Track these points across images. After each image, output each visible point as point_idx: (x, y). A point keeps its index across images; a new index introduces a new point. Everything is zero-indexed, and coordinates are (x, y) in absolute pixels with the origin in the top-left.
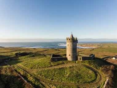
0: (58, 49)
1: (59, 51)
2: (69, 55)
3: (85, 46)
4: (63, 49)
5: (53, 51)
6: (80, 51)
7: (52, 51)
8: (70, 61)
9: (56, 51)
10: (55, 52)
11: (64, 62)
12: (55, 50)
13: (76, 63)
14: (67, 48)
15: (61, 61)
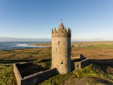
0: (12, 50)
2: (62, 63)
5: (4, 54)
9: (10, 52)
10: (9, 54)
12: (8, 52)
13: (77, 76)
14: (56, 49)
15: (47, 79)
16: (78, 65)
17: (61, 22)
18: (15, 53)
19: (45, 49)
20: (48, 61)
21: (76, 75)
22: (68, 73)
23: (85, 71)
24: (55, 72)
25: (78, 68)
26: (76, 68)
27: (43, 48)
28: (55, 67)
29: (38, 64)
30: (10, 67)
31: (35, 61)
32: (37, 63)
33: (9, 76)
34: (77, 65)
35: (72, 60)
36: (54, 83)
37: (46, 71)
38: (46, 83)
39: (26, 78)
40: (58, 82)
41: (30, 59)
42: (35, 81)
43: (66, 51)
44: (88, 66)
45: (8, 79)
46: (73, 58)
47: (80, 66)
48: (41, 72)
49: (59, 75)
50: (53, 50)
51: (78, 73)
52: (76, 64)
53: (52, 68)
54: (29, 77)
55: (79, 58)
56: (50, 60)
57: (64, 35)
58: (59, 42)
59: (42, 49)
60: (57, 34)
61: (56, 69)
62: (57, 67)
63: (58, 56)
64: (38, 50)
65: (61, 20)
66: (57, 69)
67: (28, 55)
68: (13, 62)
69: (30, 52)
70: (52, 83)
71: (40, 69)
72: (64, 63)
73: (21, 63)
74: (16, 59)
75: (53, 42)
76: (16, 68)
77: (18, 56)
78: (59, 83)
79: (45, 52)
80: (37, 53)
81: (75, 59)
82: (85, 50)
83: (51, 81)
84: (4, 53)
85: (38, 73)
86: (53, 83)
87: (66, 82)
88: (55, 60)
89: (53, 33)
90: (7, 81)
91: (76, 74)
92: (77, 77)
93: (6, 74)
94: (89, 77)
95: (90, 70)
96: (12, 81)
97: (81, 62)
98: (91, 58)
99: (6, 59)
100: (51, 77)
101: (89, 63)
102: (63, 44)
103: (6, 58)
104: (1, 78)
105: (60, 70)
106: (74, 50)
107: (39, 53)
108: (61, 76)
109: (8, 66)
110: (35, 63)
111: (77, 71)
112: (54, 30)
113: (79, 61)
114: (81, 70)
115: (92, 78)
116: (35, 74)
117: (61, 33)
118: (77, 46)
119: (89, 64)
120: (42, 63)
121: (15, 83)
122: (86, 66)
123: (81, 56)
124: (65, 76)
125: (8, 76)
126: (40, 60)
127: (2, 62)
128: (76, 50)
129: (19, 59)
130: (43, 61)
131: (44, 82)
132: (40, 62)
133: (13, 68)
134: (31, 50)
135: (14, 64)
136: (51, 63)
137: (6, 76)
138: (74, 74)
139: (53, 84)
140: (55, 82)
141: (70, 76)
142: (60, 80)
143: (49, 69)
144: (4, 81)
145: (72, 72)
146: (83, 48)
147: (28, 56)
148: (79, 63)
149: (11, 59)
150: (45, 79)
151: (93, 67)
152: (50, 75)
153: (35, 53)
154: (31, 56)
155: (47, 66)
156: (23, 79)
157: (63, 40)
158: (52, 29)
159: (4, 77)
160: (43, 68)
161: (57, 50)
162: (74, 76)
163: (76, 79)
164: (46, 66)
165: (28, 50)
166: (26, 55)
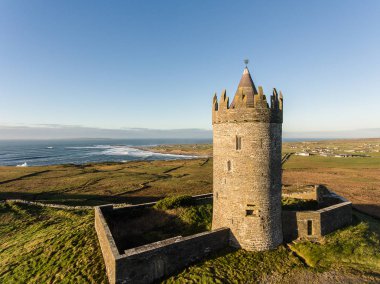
1: (97, 171)
2: (249, 213)
3: (179, 151)
4: (109, 164)
6: (169, 168)
7: (65, 173)
8: (261, 255)
9: (85, 172)
11: (226, 267)
13: (307, 261)
14: (229, 162)
15: (199, 263)
16: (310, 223)
17: (245, 72)
18: (99, 175)
19: (192, 163)
20: (202, 204)
21: (301, 260)
22: (272, 249)
23: (339, 248)
24: (224, 243)
25: (310, 233)
26: (302, 232)
27: (183, 160)
28: (226, 224)
29: (169, 212)
30: (86, 217)
31: (158, 203)
32: (164, 208)
33: (83, 245)
34: (306, 221)
35: (285, 203)
36: (222, 280)
37: (193, 237)
38: (194, 277)
39: (130, 252)
40: (236, 277)
41: (142, 194)
42: (159, 265)
43: (265, 171)
44: (351, 228)
45: (80, 252)
46: (289, 197)
47: (319, 225)
48: (178, 239)
49: (237, 254)
50: (219, 165)
51: (308, 250)
52: (302, 217)
53: (215, 227)
54: (141, 250)
55: (315, 198)
56: (208, 200)
57: (255, 116)
58: (238, 140)
59: (180, 164)
60: (231, 111)
61: (227, 233)
62: (231, 226)
63: (237, 188)
64: (169, 166)
65: (247, 62)
66: (233, 231)
67: (135, 183)
68: (93, 200)
69: (142, 171)
70: (214, 277)
71: (173, 227)
72: (256, 212)
73: (116, 207)
74: (101, 192)
75: (216, 141)
76: (103, 220)
77: (107, 183)
78: (239, 281)
79: (192, 175)
80: (165, 177)
81: (296, 199)
82: (335, 170)
83: (212, 270)
84: (69, 172)
85: (170, 241)
86: (218, 278)
87: (264, 279)
88: (226, 203)
89: (216, 109)
90: (75, 257)
91: (300, 254)
92: (306, 266)
93: (73, 236)
94: (355, 272)
95: (358, 245)
96: (90, 258)
97: (321, 211)
98: (360, 198)
99: (73, 192)
100: (211, 256)
101: (354, 216)
102: (254, 146)
103: (72, 189)
104: (62, 247)
105: (241, 234)
106: (294, 170)
107: (170, 176)
108: (245, 256)
109: (80, 213)
110: (160, 207)
111: (305, 244)
112: (220, 100)
113: (315, 209)
114: (322, 241)
115: (366, 274)
116: (159, 244)
117: (244, 108)
118: (303, 154)
119: (355, 222)
120: (179, 209)
121: (100, 267)
122: (343, 227)
123: (322, 189)
124: (262, 260)
125: (80, 242)
126: (173, 199)
127: (64, 200)
128: (301, 170)
129: (109, 194)
130: (186, 202)
131: (188, 271)
132: (174, 204)
133: (92, 219)
134: (147, 165)
135: (97, 209)
136: (212, 211)
137: (75, 243)
138: (295, 254)
139: (218, 281)
140: (227, 277)
141: (279, 259)
142: (244, 272)
143: (203, 229)
144: (69, 257)
145: (286, 246)
146: (329, 162)
147: (137, 185)
148: (315, 217)
149: (88, 193)
150: (192, 264)
151: (371, 235)
152: (207, 250)
153: (160, 177)
154: (146, 187)
155: (197, 221)
156: (122, 257)
157: (252, 132)
158: (215, 98)
159: (68, 245)
160: (184, 224)
161: (232, 168)
162: (294, 260)
163: (303, 274)
164: (192, 218)
165: (136, 167)
166: (131, 183)
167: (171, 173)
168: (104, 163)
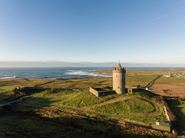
0: (68, 79)
3: (105, 73)
6: (101, 81)
7: (60, 82)
18: (73, 83)
24: (114, 92)
28: (115, 90)
29: (104, 89)
34: (129, 90)
40: (115, 96)
42: (104, 94)
51: (128, 94)
58: (117, 76)
59: (106, 79)
63: (116, 84)
72: (120, 88)
80: (100, 85)
83: (112, 95)
95: (138, 94)
97: (132, 88)
107: (102, 84)
108: (117, 94)
114: (132, 93)
118: (167, 76)
124: (120, 95)
134: (91, 80)
135: (90, 88)
145: (125, 94)
151: (142, 93)
153: (97, 85)
157: (119, 74)
163: (126, 97)
165: (87, 80)
167: (102, 83)
168: (73, 78)
